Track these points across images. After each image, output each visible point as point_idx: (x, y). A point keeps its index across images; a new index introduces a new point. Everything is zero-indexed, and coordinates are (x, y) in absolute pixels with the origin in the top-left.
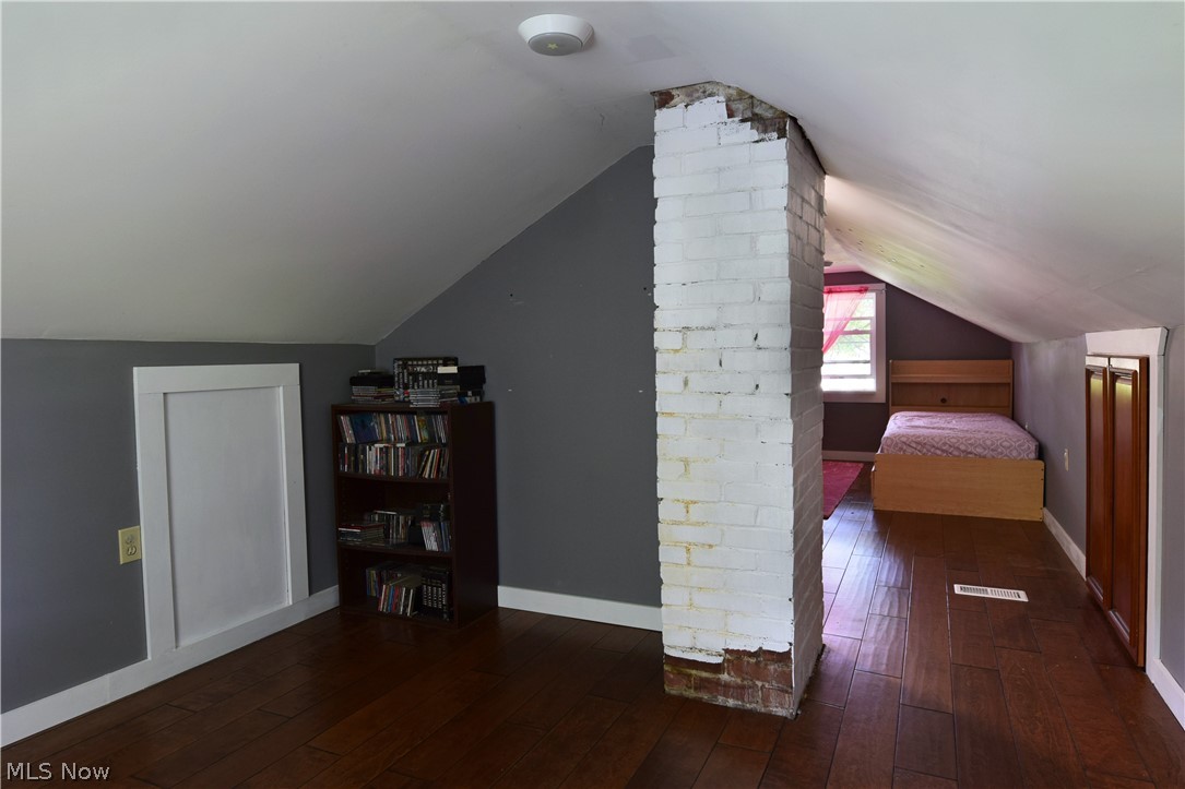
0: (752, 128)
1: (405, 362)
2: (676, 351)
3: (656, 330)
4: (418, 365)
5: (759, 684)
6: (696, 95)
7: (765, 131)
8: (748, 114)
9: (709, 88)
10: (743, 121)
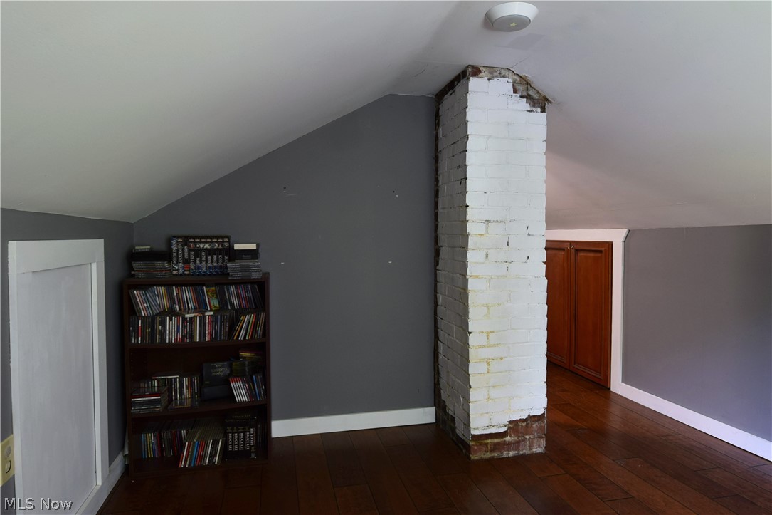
0: (527, 103)
1: (186, 240)
2: (482, 235)
3: (467, 221)
4: (201, 242)
5: (527, 437)
6: (495, 74)
7: (534, 106)
8: (525, 94)
9: (504, 72)
10: (521, 97)
